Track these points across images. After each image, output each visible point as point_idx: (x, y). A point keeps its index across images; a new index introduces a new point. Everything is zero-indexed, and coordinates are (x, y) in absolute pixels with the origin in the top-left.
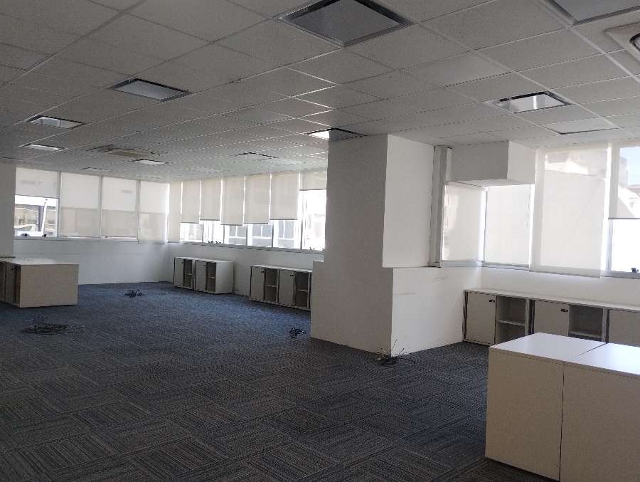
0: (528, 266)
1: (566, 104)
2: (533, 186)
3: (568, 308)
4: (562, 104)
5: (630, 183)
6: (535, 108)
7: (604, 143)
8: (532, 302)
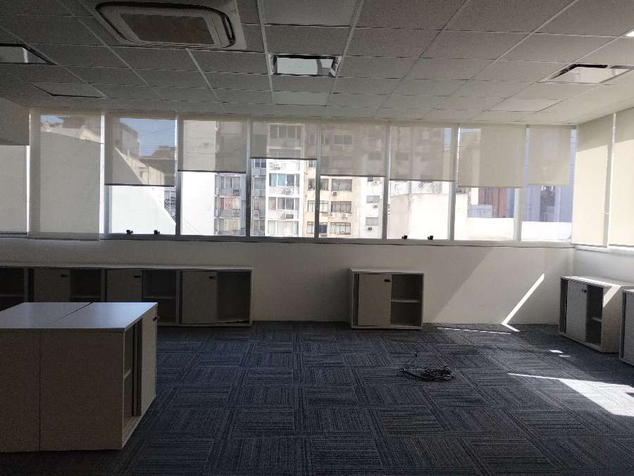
0: (26, 233)
1: (49, 63)
2: (28, 148)
3: (68, 273)
4: (44, 62)
5: (140, 154)
6: (26, 61)
7: (98, 112)
8: (31, 270)
